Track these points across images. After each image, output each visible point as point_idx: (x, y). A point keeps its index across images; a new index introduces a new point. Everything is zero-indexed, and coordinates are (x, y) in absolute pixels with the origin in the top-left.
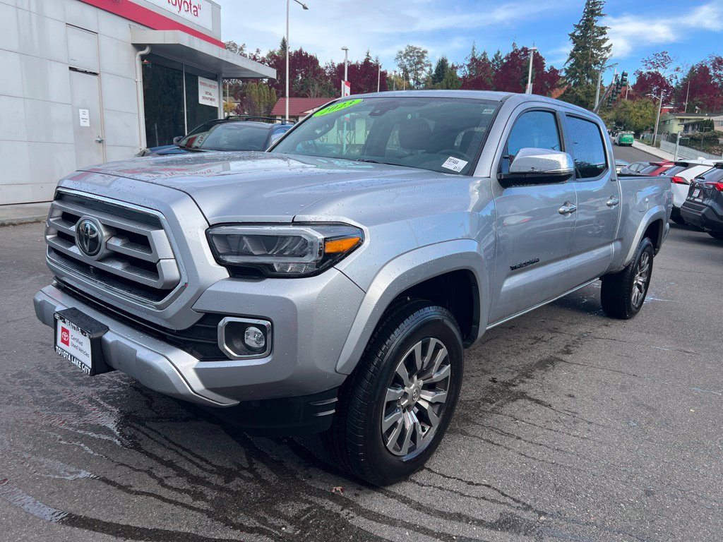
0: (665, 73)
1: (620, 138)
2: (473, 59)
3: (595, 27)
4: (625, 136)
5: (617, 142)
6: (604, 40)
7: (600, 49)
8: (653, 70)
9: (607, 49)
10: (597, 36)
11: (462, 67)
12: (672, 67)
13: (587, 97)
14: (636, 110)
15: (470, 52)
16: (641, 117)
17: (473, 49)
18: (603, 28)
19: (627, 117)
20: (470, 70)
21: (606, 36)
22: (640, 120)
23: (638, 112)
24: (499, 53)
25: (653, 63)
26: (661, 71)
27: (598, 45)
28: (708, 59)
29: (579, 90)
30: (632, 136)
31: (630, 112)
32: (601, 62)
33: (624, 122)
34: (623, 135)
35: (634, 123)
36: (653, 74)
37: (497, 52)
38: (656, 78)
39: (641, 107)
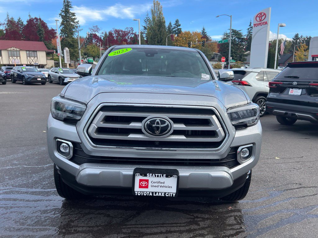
0: (99, 34)
1: (88, 60)
2: (9, 21)
3: (70, 12)
4: (90, 60)
5: (87, 62)
6: (75, 19)
7: (74, 22)
8: (94, 33)
9: (77, 22)
10: (72, 16)
11: (4, 24)
12: (101, 32)
13: (73, 42)
14: (91, 49)
15: (6, 17)
16: (93, 51)
17: (8, 16)
18: (74, 13)
19: (88, 51)
20: (8, 26)
21: (76, 17)
22: (93, 53)
23: (92, 49)
24: (20, 19)
25: (93, 30)
26: (97, 34)
27: (73, 20)
28: (113, 30)
29: (69, 39)
30: (92, 60)
31: (89, 49)
32: (76, 28)
33: (87, 53)
34: (89, 59)
35: (91, 54)
36: (94, 34)
37: (19, 18)
38: (95, 36)
39: (92, 48)
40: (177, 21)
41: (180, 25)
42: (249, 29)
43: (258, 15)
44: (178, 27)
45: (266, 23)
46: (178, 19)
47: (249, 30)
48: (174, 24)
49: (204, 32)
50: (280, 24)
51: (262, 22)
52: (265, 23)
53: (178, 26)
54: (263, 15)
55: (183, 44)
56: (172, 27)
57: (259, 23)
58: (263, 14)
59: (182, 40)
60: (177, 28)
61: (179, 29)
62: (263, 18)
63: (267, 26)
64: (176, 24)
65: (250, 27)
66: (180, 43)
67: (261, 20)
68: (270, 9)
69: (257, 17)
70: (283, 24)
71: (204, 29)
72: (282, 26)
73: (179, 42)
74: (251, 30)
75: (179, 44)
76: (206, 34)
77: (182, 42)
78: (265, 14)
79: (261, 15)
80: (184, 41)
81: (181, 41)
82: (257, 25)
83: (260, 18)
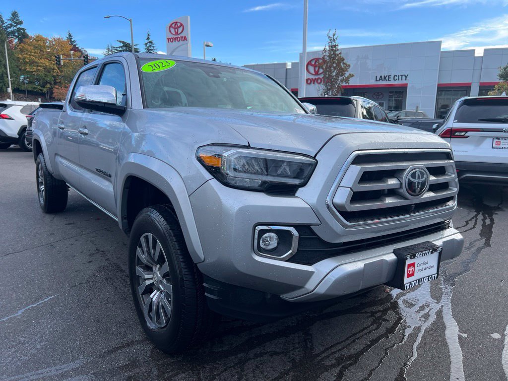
40: (15, 15)
41: (21, 23)
42: (146, 44)
43: (172, 24)
44: (19, 26)
45: (185, 39)
46: (17, 11)
47: (148, 45)
48: (9, 18)
49: (71, 40)
50: (205, 43)
51: (179, 36)
52: (183, 38)
53: (17, 24)
54: (180, 27)
55: (36, 58)
56: (6, 25)
57: (175, 37)
58: (179, 24)
59: (33, 51)
60: (15, 26)
61: (19, 30)
62: (180, 30)
63: (187, 44)
64: (12, 20)
65: (147, 41)
66: (30, 55)
67: (177, 33)
68: (189, 17)
69: (171, 28)
70: (210, 44)
71: (70, 36)
72: (208, 46)
73: (27, 54)
74: (150, 46)
75: (28, 56)
76: (76, 45)
77: (33, 54)
78: (181, 25)
79: (176, 26)
80: (37, 53)
81: (31, 53)
82: (172, 40)
83: (176, 30)
